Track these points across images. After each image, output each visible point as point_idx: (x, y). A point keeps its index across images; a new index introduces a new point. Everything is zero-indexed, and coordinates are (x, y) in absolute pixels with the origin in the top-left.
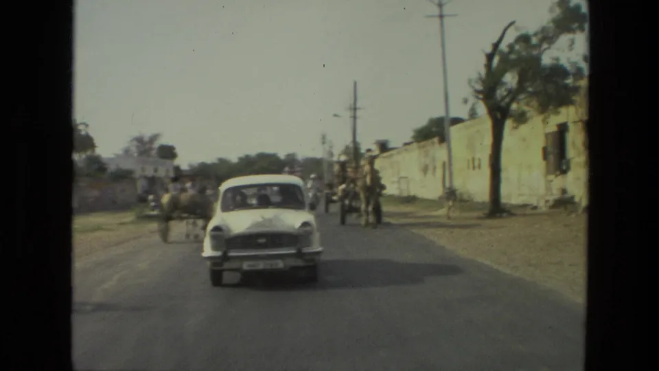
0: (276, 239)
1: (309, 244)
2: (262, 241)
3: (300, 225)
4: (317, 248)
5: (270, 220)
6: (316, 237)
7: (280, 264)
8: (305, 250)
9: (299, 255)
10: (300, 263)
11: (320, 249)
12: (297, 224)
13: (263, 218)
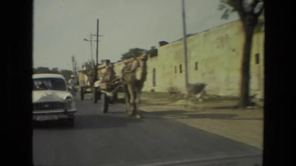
0: (54, 105)
1: (70, 108)
2: (46, 106)
3: (66, 98)
4: (73, 109)
5: (50, 96)
6: (73, 104)
7: (56, 117)
8: (69, 110)
9: (66, 113)
10: (65, 116)
11: (76, 110)
12: (65, 98)
13: (46, 94)
